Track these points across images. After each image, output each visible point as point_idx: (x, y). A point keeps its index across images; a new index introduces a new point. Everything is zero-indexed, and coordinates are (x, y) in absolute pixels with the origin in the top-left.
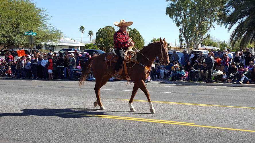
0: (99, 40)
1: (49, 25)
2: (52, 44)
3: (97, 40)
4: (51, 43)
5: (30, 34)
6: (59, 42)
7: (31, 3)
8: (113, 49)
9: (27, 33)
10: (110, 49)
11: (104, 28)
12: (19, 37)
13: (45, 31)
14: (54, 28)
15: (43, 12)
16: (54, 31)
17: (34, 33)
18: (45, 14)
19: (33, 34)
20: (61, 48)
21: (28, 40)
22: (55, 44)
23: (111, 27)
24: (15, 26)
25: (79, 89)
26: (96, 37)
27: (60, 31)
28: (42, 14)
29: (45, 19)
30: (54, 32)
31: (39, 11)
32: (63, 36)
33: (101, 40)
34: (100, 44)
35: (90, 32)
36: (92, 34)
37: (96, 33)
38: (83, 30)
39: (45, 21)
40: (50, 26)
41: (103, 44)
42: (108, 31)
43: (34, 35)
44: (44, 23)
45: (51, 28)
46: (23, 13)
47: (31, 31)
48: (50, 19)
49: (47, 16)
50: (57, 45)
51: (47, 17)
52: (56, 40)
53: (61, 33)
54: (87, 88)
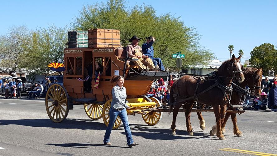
0: (254, 60)
1: (198, 45)
2: (201, 67)
3: (252, 60)
4: (200, 65)
5: (179, 56)
6: (210, 65)
7: (178, 21)
8: (274, 71)
9: (175, 56)
10: (270, 71)
11: (261, 46)
12: (167, 60)
13: (193, 52)
14: (204, 49)
15: (192, 31)
16: (204, 51)
17: (182, 55)
18: (194, 33)
19: (181, 57)
20: (209, 71)
21: (175, 63)
22: (204, 67)
23: (270, 44)
24: (163, 48)
25: (241, 120)
26: (250, 58)
27: (210, 52)
28: (191, 33)
29: (194, 39)
30: (203, 53)
31: (187, 29)
32: (213, 58)
33: (257, 60)
34: (255, 66)
35: (241, 51)
36: (243, 54)
37: (251, 53)
38: (232, 49)
39: (194, 41)
40: (199, 47)
41: (260, 66)
42: (265, 49)
43: (183, 57)
44: (192, 44)
45: (201, 49)
46: (171, 33)
47: (179, 53)
48: (200, 39)
49: (196, 35)
50: (206, 68)
51: (196, 37)
52: (206, 62)
53: (211, 54)
54: (250, 120)
